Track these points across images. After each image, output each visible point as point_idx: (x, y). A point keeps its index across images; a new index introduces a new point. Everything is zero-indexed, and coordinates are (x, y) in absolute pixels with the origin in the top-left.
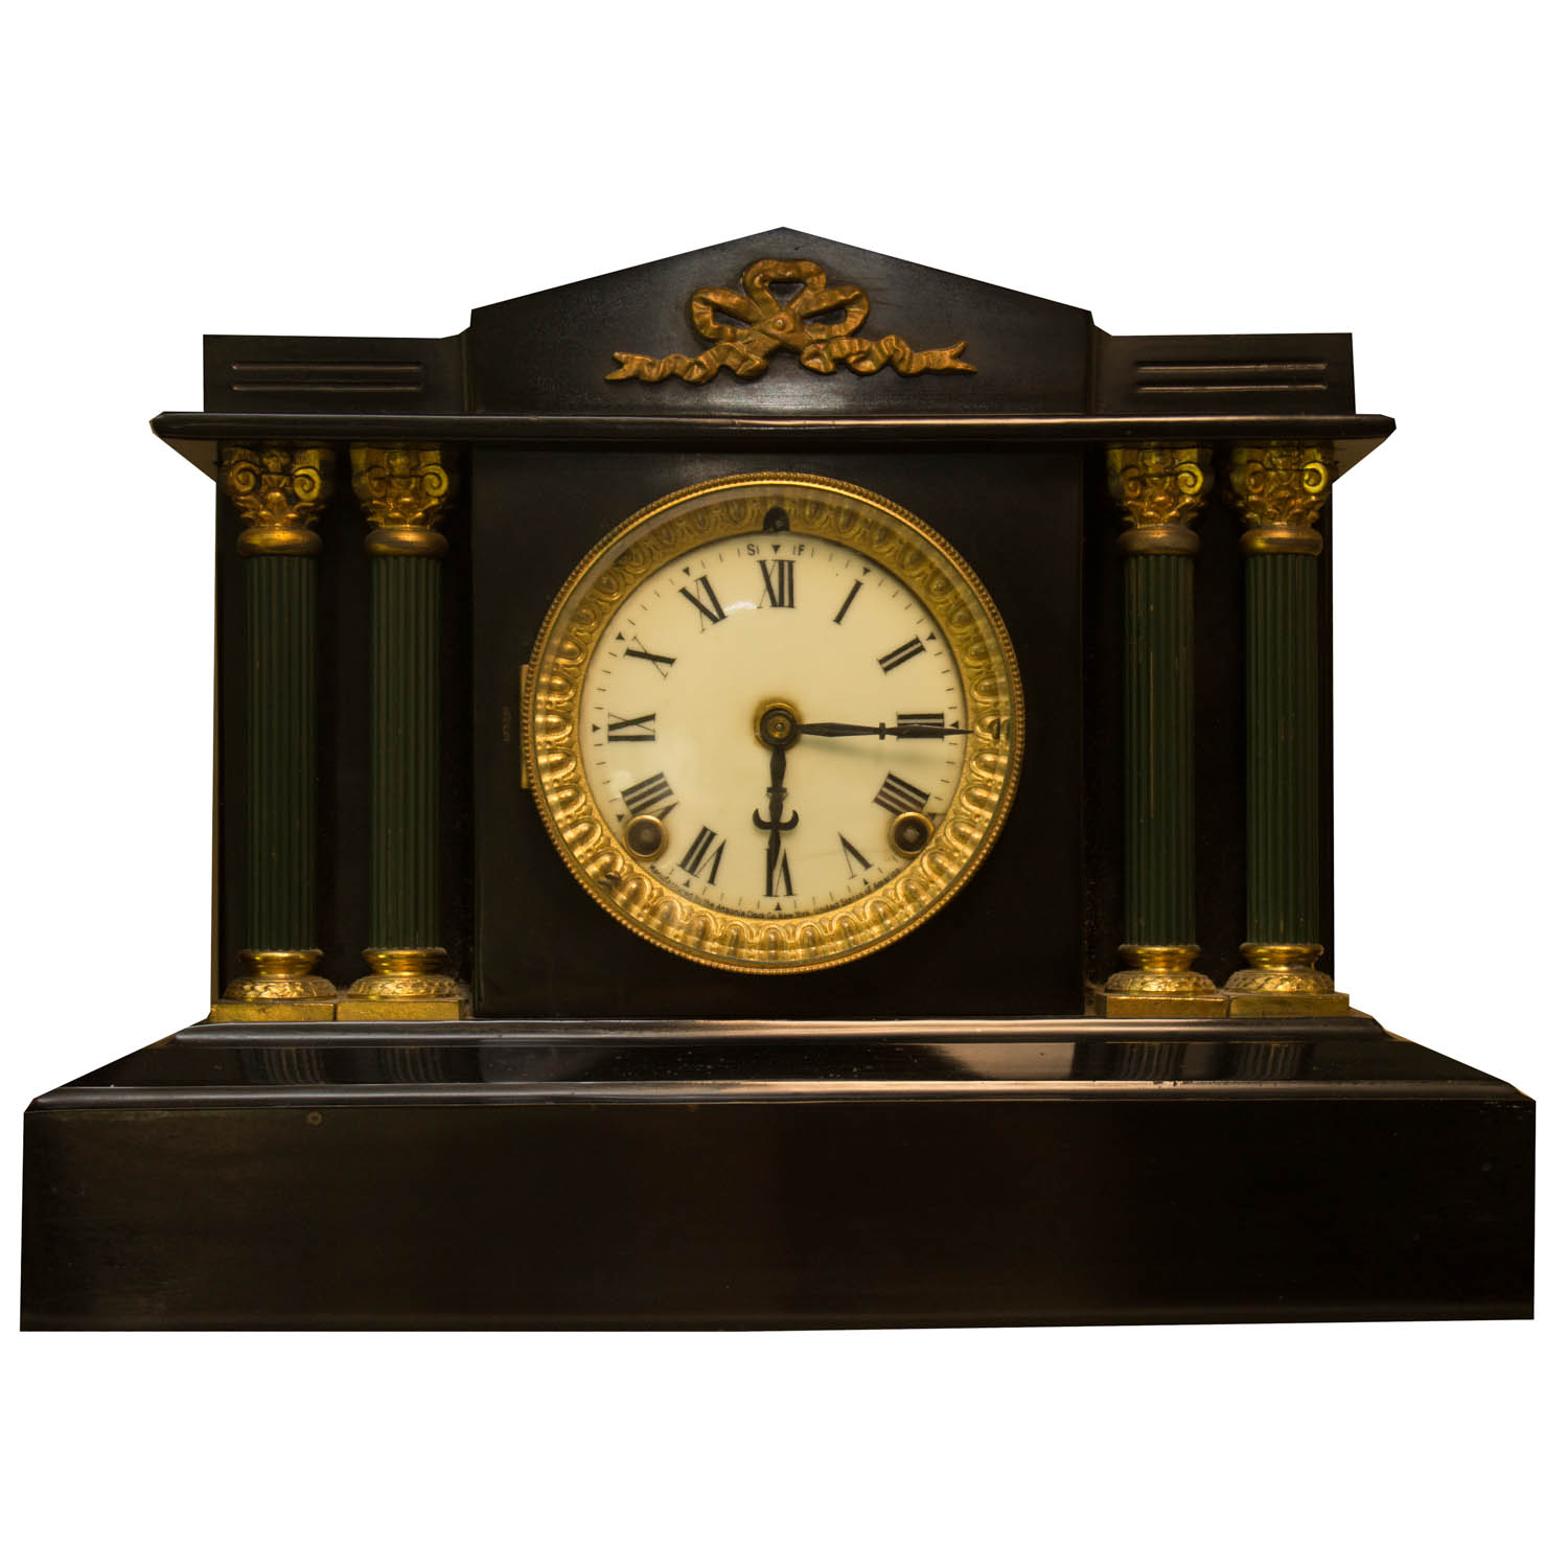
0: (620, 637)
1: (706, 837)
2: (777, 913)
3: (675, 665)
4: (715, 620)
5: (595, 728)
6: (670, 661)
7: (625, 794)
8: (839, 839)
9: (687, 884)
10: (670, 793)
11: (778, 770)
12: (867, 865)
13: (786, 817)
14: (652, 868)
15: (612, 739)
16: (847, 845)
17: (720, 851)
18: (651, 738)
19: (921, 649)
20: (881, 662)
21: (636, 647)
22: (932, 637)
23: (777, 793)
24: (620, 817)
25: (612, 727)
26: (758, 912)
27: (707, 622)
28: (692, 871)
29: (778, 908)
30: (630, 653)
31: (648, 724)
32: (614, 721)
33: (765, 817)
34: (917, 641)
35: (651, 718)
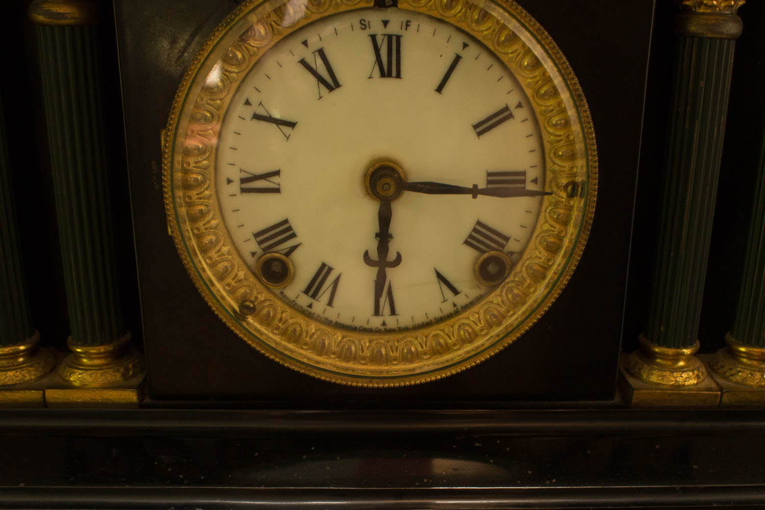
0: (248, 103)
1: (324, 270)
2: (383, 328)
3: (296, 127)
4: (331, 89)
5: (229, 181)
6: (292, 125)
7: (257, 235)
8: (434, 272)
9: (310, 306)
10: (294, 235)
11: (385, 219)
12: (455, 292)
13: (392, 256)
14: (282, 293)
15: (243, 191)
16: (440, 277)
17: (336, 282)
18: (277, 190)
19: (511, 116)
20: (475, 127)
21: (261, 111)
22: (519, 106)
23: (384, 236)
24: (253, 254)
25: (243, 181)
26: (368, 326)
27: (324, 90)
28: (314, 296)
29: (384, 324)
30: (257, 117)
31: (275, 179)
32: (245, 175)
33: (374, 255)
34: (506, 109)
35: (277, 173)
